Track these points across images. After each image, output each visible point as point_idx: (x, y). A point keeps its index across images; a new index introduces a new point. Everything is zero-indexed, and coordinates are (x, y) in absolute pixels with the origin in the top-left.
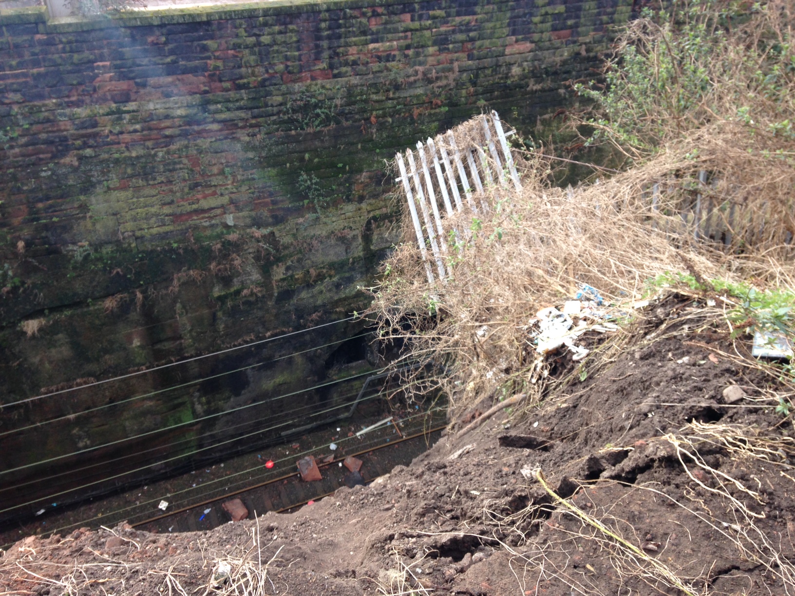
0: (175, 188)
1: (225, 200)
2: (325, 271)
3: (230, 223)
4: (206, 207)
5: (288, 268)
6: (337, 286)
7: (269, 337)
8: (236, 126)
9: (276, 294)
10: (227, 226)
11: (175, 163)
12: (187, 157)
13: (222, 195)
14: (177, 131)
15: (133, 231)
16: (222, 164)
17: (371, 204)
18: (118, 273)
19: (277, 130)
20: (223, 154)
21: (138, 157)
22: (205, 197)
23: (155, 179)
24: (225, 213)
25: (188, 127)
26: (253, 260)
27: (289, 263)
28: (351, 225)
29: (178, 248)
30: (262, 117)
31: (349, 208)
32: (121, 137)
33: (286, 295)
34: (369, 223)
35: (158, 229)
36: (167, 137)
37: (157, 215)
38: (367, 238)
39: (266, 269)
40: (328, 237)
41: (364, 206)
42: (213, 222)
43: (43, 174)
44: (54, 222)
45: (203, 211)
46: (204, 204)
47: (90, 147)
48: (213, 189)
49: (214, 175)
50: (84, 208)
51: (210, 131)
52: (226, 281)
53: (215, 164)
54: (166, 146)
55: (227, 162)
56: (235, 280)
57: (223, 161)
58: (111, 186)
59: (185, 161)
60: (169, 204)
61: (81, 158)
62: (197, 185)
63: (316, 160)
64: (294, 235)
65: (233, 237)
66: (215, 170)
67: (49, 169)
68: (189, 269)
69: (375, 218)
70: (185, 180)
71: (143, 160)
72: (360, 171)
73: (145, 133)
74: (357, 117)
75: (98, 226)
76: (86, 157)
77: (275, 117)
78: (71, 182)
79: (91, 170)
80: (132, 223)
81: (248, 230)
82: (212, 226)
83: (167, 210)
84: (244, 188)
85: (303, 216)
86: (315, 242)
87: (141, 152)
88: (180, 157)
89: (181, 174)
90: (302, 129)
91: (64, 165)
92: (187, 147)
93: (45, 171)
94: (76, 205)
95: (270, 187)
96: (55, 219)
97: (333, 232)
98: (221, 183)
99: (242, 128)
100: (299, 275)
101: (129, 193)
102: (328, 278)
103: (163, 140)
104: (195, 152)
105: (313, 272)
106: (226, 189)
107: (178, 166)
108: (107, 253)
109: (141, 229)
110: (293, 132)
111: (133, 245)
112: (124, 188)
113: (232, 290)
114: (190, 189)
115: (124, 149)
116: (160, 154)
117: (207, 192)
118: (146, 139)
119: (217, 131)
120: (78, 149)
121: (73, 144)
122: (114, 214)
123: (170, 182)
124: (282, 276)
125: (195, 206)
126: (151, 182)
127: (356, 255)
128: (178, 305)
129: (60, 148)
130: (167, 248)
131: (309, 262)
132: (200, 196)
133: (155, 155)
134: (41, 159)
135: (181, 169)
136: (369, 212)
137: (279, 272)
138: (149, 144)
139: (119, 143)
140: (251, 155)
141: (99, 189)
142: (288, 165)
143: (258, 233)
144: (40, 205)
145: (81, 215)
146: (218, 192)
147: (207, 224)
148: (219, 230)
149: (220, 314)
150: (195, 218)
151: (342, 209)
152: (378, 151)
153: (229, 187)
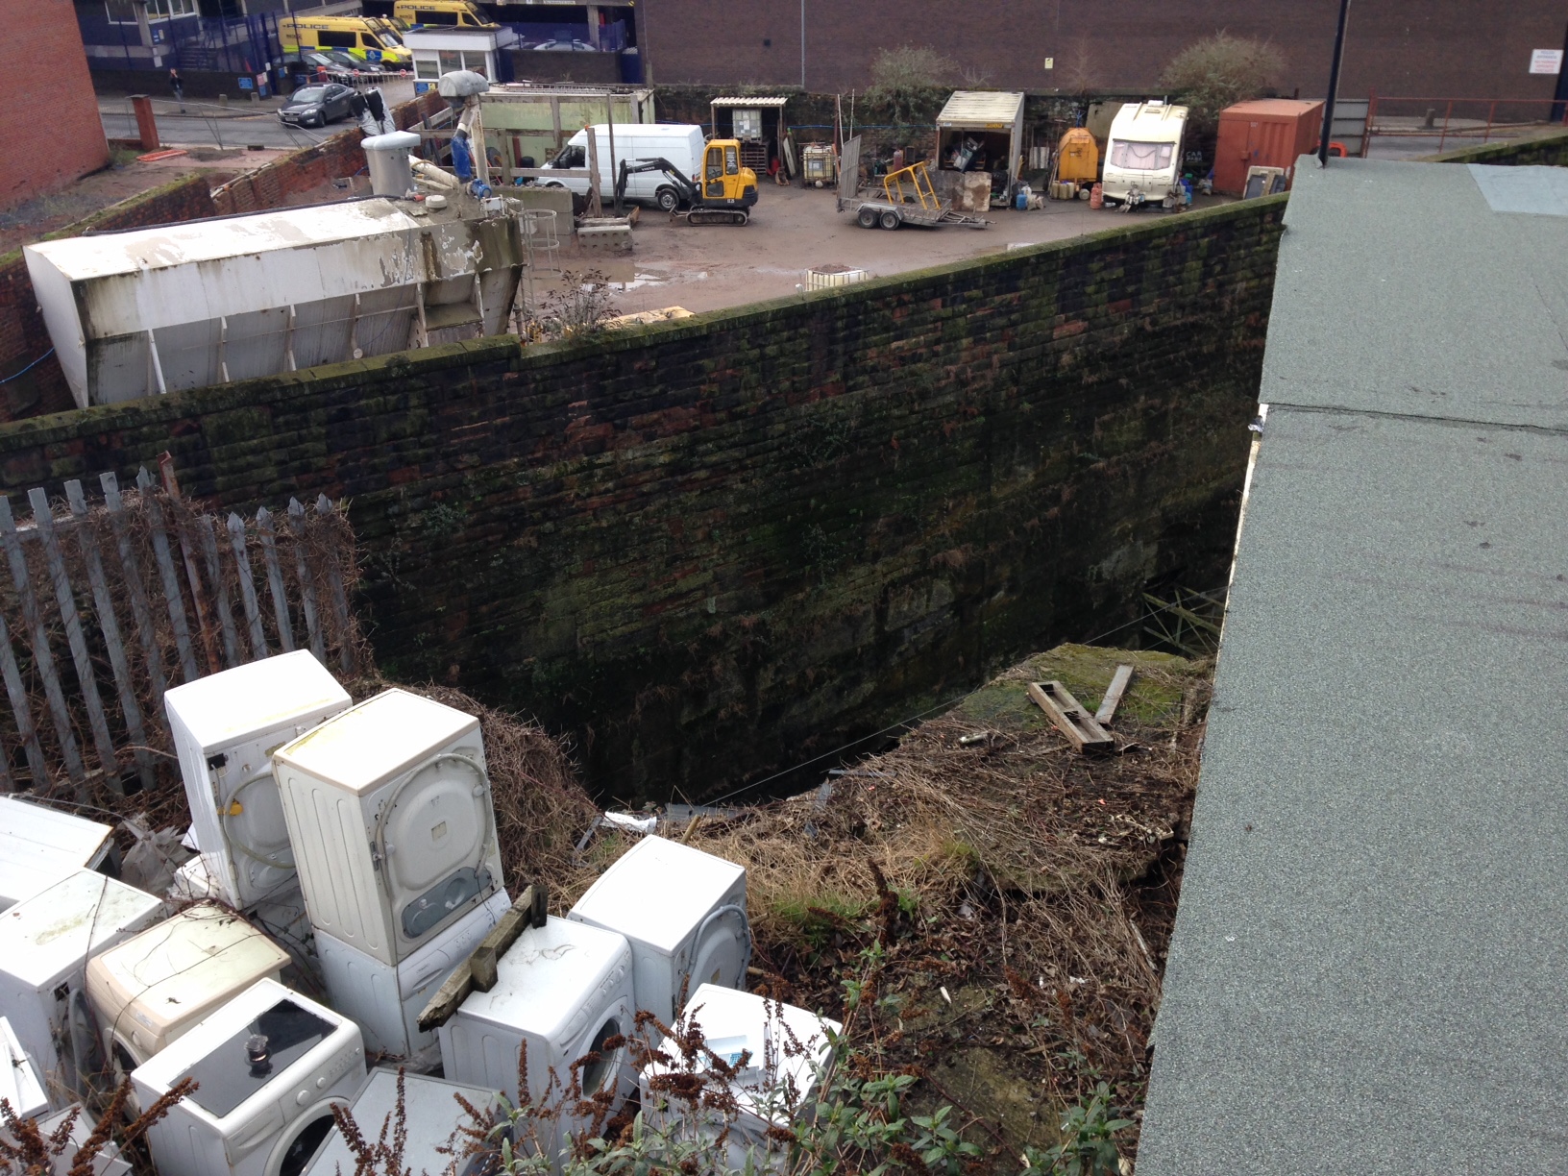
0: (650, 567)
1: (708, 576)
2: (825, 669)
3: (712, 610)
4: (685, 590)
5: (778, 671)
6: (839, 692)
7: (750, 782)
8: (728, 471)
9: (760, 713)
10: (707, 615)
11: (653, 531)
12: (667, 520)
13: (705, 570)
14: (656, 486)
15: (593, 635)
16: (709, 525)
17: (887, 563)
18: (568, 699)
19: (777, 470)
20: (711, 511)
21: (610, 527)
22: (684, 576)
23: (626, 556)
24: (706, 596)
25: (669, 479)
26: (734, 663)
27: (780, 662)
28: (862, 597)
29: (646, 654)
30: (759, 454)
31: (861, 571)
32: (588, 501)
33: (774, 711)
34: (886, 592)
35: (623, 628)
36: (644, 494)
37: (623, 607)
38: (881, 614)
39: (750, 679)
40: (833, 618)
41: (879, 567)
42: (691, 610)
43: (494, 563)
44: (500, 631)
45: (681, 595)
46: (683, 585)
47: (550, 519)
48: (695, 562)
49: (698, 542)
50: (537, 607)
51: (696, 480)
52: (698, 697)
53: (700, 527)
54: (642, 508)
55: (715, 522)
56: (710, 695)
57: (711, 521)
58: (573, 572)
59: (665, 526)
60: (640, 590)
61: (541, 537)
62: (676, 558)
63: (823, 507)
64: (789, 620)
65: (715, 630)
66: (700, 535)
67: (501, 556)
68: (655, 685)
69: (893, 584)
70: (662, 554)
71: (615, 530)
72: (876, 517)
73: (618, 492)
74: (874, 441)
75: (551, 634)
76: (545, 534)
77: (776, 453)
78: (526, 572)
79: (552, 551)
80: (592, 624)
81: (733, 619)
82: (689, 617)
83: (636, 599)
84: (733, 557)
85: (802, 591)
86: (817, 628)
87: (613, 520)
88: (659, 522)
89: (658, 546)
90: (808, 465)
91: (519, 548)
92: (667, 506)
93: (496, 559)
94: (528, 605)
95: (764, 551)
96: (501, 627)
97: (838, 610)
98: (705, 552)
99: (735, 472)
100: (791, 680)
101: (593, 580)
102: (828, 681)
103: (637, 500)
104: (678, 512)
105: (811, 674)
106: (711, 560)
107: (656, 535)
108: (558, 671)
109: (603, 631)
110: (797, 471)
111: (590, 656)
112: (587, 574)
113: (705, 711)
114: (667, 565)
115: (591, 517)
116: (637, 520)
117: (686, 568)
118: (618, 500)
119: (703, 480)
120: (535, 524)
121: (531, 517)
122: (573, 613)
123: (644, 558)
124: (769, 684)
125: (670, 590)
126: (621, 562)
127: (865, 642)
128: (636, 742)
129: (515, 524)
130: (632, 655)
131: (805, 658)
132: (677, 575)
133: (631, 521)
134: (489, 543)
135: (659, 538)
136: (885, 575)
137: (766, 679)
138: (622, 507)
139: (584, 510)
140: (744, 509)
141: (558, 579)
142: (789, 517)
143: (748, 620)
144: (484, 609)
145: (532, 618)
146: (701, 566)
147: (684, 613)
148: (696, 622)
149: (686, 751)
150: (669, 607)
151: (851, 574)
152: (900, 485)
153: (715, 557)
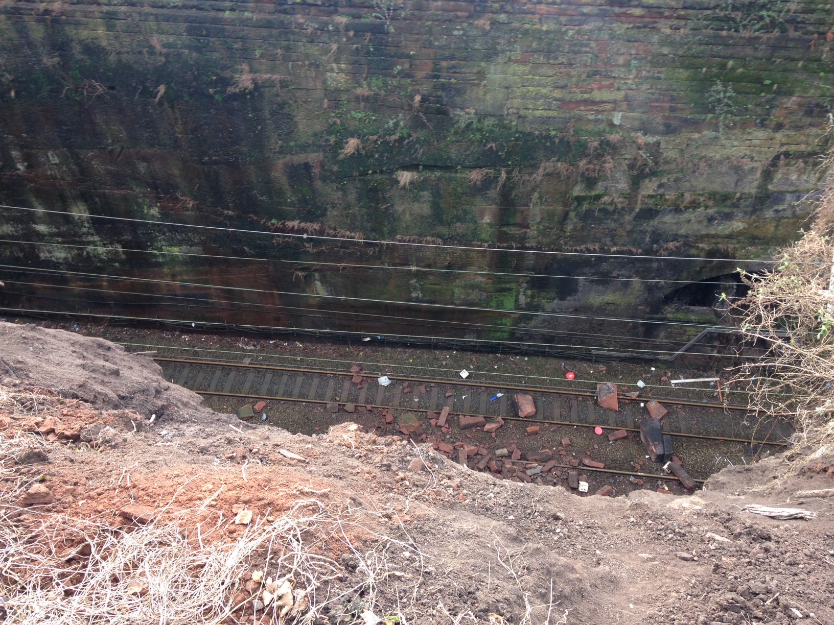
0: (573, 73)
1: (620, 95)
2: (702, 199)
3: (617, 121)
4: (598, 99)
5: (661, 186)
6: (711, 219)
7: (614, 253)
8: (661, 15)
9: (637, 210)
10: (612, 125)
11: (582, 45)
12: (596, 40)
13: (618, 89)
14: (595, 10)
15: (518, 109)
16: (631, 54)
17: (788, 136)
18: (491, 147)
19: (707, 27)
20: (636, 44)
21: (547, 32)
22: (600, 88)
23: (556, 59)
24: (614, 110)
25: (608, 8)
26: (626, 168)
27: (665, 180)
28: (754, 155)
29: (555, 136)
30: (694, 9)
31: (760, 135)
32: (538, 7)
33: (649, 213)
34: (777, 157)
35: (542, 112)
36: (583, 14)
37: (545, 97)
38: (767, 175)
39: (636, 182)
40: (720, 162)
41: (779, 136)
42: (599, 116)
43: (456, 33)
44: (451, 83)
45: (593, 103)
46: (597, 95)
47: (505, 12)
48: (612, 81)
49: (618, 66)
50: (481, 74)
51: (631, 15)
52: (590, 182)
53: (623, 54)
54: (579, 25)
55: (637, 54)
56: (600, 183)
57: (633, 52)
58: (513, 58)
59: (593, 44)
60: (562, 88)
61: (493, 23)
62: (596, 73)
63: (740, 70)
64: (682, 150)
65: (614, 137)
66: (621, 60)
67: (462, 29)
68: (558, 161)
69: (787, 154)
70: (585, 66)
71: (551, 36)
72: (790, 94)
73: (563, 6)
74: (810, 28)
75: (488, 97)
76: (499, 23)
77: (709, 12)
78: (477, 46)
79: (499, 37)
80: (520, 101)
81: (633, 134)
82: (596, 121)
83: (557, 94)
84: (644, 87)
85: (699, 132)
86: (702, 164)
87: (553, 27)
88: (589, 40)
89: (585, 58)
90: (737, 31)
91: (477, 27)
92: (600, 29)
93: (458, 30)
94: (475, 70)
95: (675, 90)
96: (453, 81)
97: (728, 158)
98: (622, 76)
99: (666, 18)
100: (671, 196)
101: (527, 69)
102: (703, 208)
103: (576, 18)
104: (607, 37)
105: (688, 197)
106: (626, 83)
107: (584, 49)
108: (488, 126)
109: (526, 109)
110: (724, 33)
111: (514, 123)
112: (523, 62)
113: (593, 193)
114: (588, 76)
115: (536, 20)
116: (571, 33)
117: (603, 83)
118: (562, 13)
119: (638, 17)
120: (494, 13)
121: (491, 6)
122: (507, 88)
123: (571, 64)
124: (651, 192)
125: (586, 96)
126: (552, 62)
127: (746, 191)
128: (536, 195)
129: (478, 8)
130: (544, 133)
131: (688, 184)
132: (595, 86)
133: (566, 33)
134: (458, 17)
135: (586, 52)
136: (782, 145)
137: (649, 187)
138: (563, 19)
139: (533, 13)
140: (665, 50)
141: (500, 59)
142: (704, 69)
143: (642, 139)
144: (444, 64)
145: (476, 82)
146: (616, 85)
147: (593, 117)
148: (602, 127)
149: (572, 214)
150: (582, 108)
151: (749, 133)
152: (822, 74)
153: (629, 82)
